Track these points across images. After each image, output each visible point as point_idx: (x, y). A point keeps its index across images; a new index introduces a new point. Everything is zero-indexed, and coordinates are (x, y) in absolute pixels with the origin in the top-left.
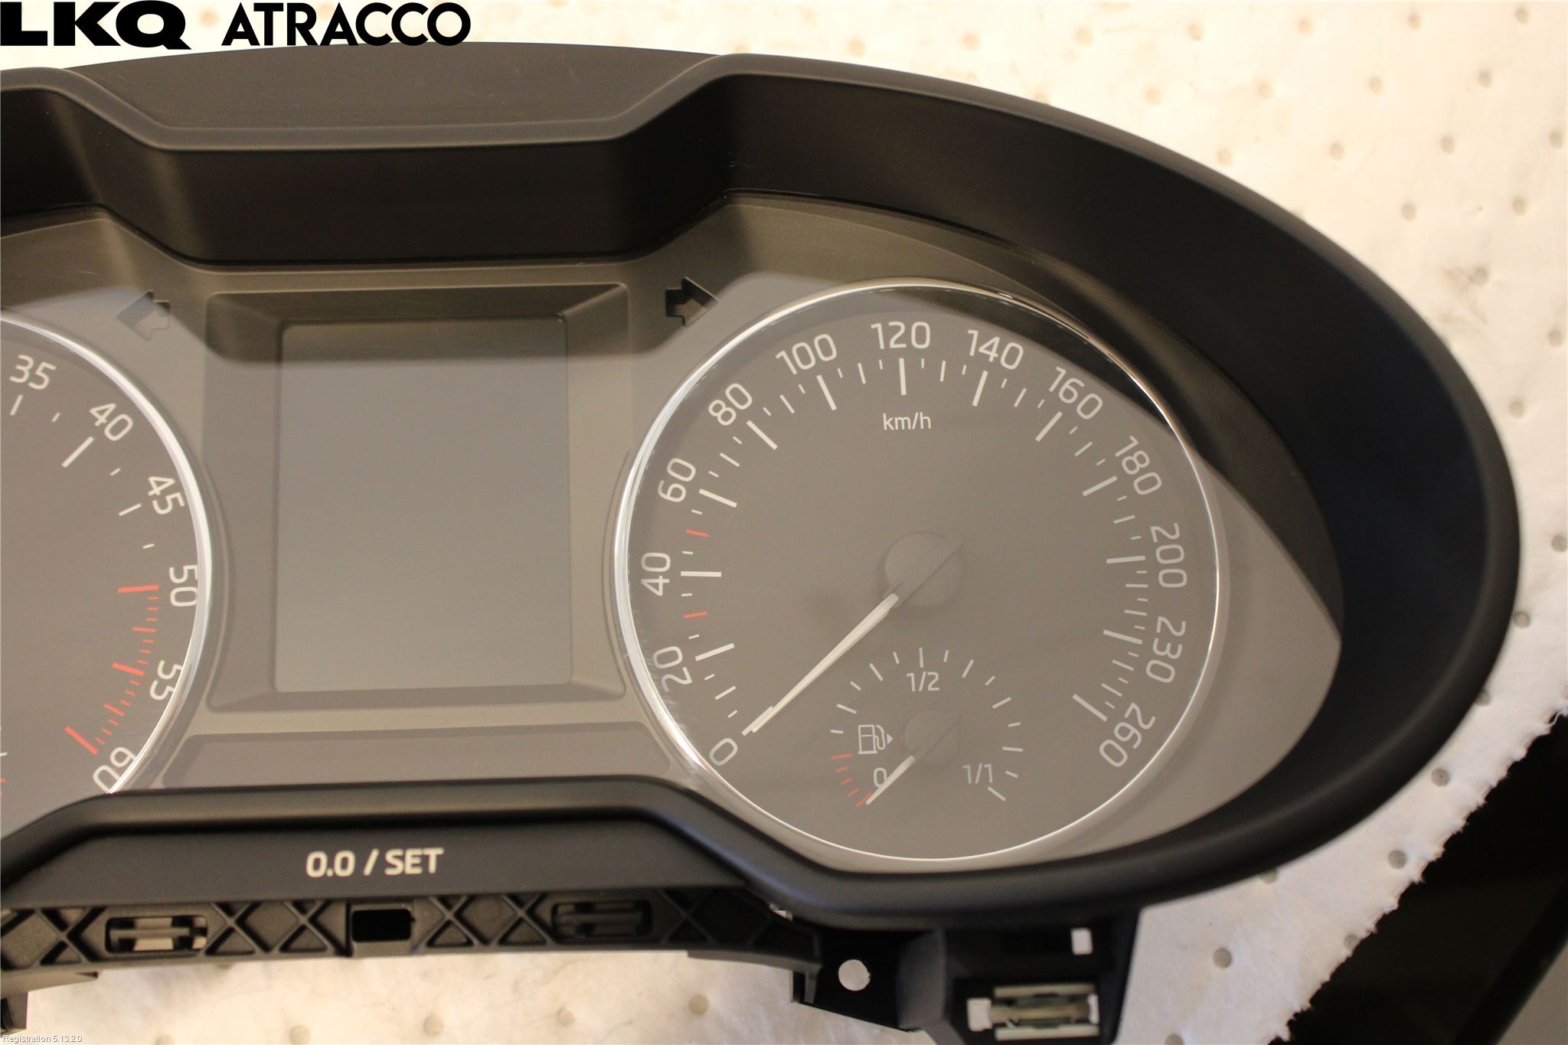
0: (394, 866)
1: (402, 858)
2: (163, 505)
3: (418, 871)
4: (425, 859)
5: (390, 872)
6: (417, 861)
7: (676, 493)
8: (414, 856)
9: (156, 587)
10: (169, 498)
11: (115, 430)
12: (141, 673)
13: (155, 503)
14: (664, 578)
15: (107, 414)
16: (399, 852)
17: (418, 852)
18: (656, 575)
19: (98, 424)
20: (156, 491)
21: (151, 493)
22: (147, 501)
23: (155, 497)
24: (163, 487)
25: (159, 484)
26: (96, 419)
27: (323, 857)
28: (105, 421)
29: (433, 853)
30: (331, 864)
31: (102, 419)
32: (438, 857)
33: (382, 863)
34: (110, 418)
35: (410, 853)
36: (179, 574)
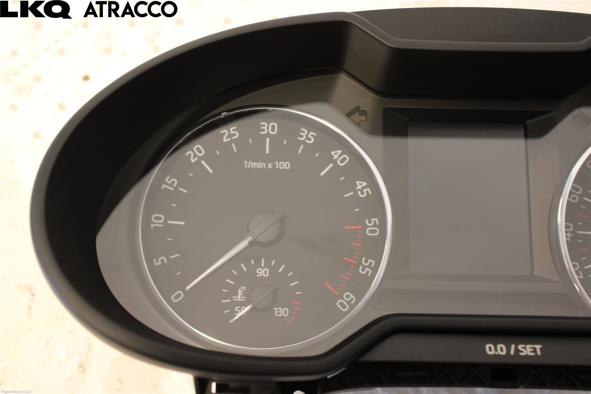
0: (522, 352)
1: (525, 348)
2: (362, 193)
3: (533, 354)
4: (535, 349)
5: (521, 354)
6: (532, 350)
7: (574, 198)
8: (530, 348)
9: (360, 227)
10: (365, 190)
11: (342, 162)
12: (355, 262)
13: (359, 192)
14: (570, 234)
15: (338, 154)
16: (523, 346)
17: (531, 346)
19: (334, 158)
20: (359, 187)
21: (357, 188)
22: (356, 191)
23: (359, 190)
24: (362, 186)
25: (360, 184)
26: (334, 156)
27: (492, 346)
28: (337, 157)
29: (538, 347)
30: (496, 350)
31: (336, 157)
32: (541, 349)
33: (517, 351)
34: (339, 156)
35: (528, 346)
36: (370, 222)
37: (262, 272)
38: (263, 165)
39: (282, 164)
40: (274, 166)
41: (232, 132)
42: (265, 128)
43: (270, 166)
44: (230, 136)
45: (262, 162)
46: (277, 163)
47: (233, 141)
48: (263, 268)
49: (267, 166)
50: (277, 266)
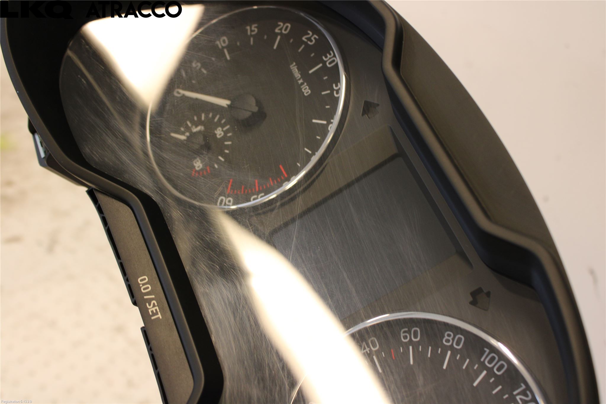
1: (154, 306)
3: (151, 313)
4: (157, 314)
7: (405, 337)
8: (156, 310)
9: (286, 176)
12: (257, 190)
13: (313, 156)
14: (369, 351)
16: (156, 304)
17: (158, 310)
18: (369, 346)
21: (316, 153)
22: (313, 154)
26: (333, 119)
27: (146, 280)
29: (159, 316)
30: (144, 284)
32: (158, 318)
33: (149, 300)
35: (156, 308)
37: (219, 133)
38: (298, 76)
39: (306, 88)
40: (302, 84)
41: (313, 39)
42: (329, 56)
43: (301, 81)
44: (309, 39)
45: (301, 74)
46: (305, 84)
47: (306, 43)
48: (222, 130)
49: (300, 79)
50: (229, 139)
